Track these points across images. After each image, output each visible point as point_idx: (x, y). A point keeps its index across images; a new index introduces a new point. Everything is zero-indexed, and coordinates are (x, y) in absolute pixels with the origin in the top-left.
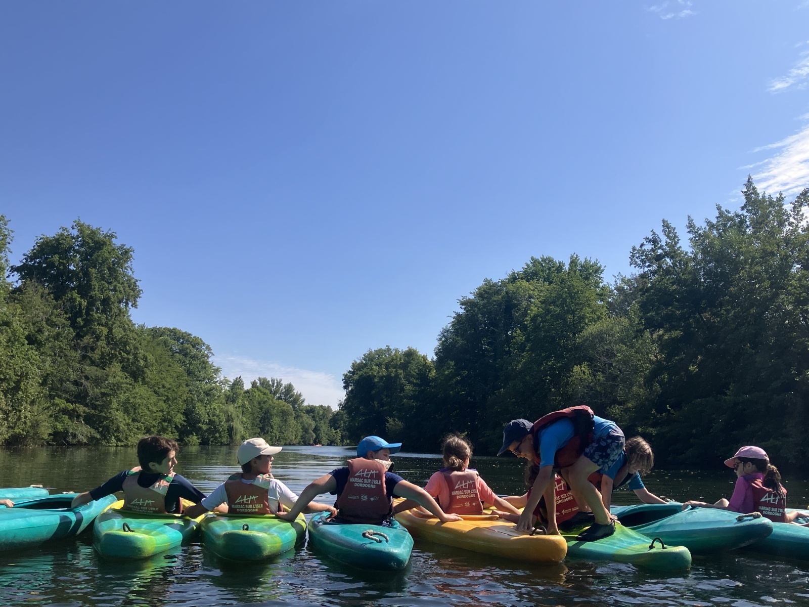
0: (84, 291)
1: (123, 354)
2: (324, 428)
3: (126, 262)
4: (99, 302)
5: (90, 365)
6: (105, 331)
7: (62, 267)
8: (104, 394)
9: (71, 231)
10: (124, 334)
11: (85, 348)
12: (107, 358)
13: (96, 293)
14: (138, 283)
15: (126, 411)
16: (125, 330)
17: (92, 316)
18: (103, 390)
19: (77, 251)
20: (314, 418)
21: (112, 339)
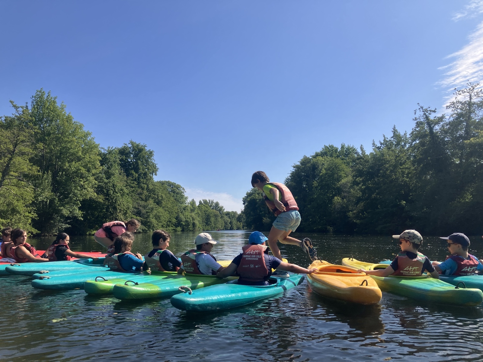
0: (136, 169)
1: (153, 195)
2: (234, 222)
3: (151, 157)
4: (143, 175)
5: (141, 201)
6: (146, 186)
7: (126, 161)
8: (147, 212)
9: (128, 145)
10: (153, 187)
11: (138, 194)
12: (148, 197)
13: (141, 171)
14: (157, 165)
15: (156, 219)
16: (153, 185)
17: (140, 180)
18: (147, 210)
19: (132, 153)
20: (229, 217)
21: (149, 189)
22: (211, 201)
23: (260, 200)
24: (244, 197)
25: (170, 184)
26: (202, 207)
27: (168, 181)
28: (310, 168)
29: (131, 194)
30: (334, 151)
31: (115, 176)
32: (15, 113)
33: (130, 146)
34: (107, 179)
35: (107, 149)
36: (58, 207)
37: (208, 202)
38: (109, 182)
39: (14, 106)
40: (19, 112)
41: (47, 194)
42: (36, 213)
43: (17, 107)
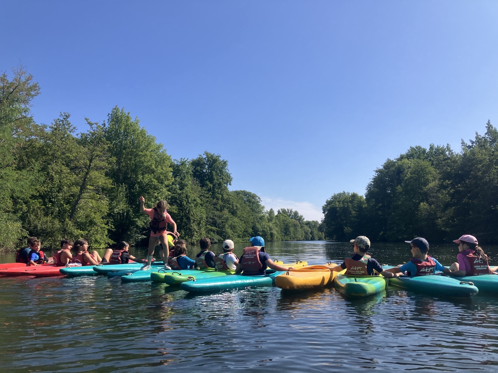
0: (211, 180)
1: (228, 205)
2: (316, 232)
3: (225, 167)
4: (217, 185)
5: (216, 211)
6: (220, 196)
7: (201, 172)
8: (222, 222)
9: (203, 156)
10: (228, 197)
11: (214, 204)
12: (223, 207)
13: (215, 181)
14: (231, 175)
15: (231, 229)
16: (227, 195)
17: (215, 190)
18: (222, 220)
19: (206, 164)
20: (310, 227)
21: (223, 199)
22: (289, 210)
23: (340, 208)
24: (323, 205)
25: (245, 193)
26: (280, 217)
27: (244, 191)
28: (394, 172)
29: (205, 204)
30: (421, 152)
31: (188, 187)
32: (90, 130)
33: (205, 156)
34: (180, 190)
35: (180, 161)
36: (133, 218)
37: (287, 211)
38: (182, 193)
39: (89, 123)
40: (93, 129)
41: (122, 206)
42: (113, 224)
43: (91, 123)
